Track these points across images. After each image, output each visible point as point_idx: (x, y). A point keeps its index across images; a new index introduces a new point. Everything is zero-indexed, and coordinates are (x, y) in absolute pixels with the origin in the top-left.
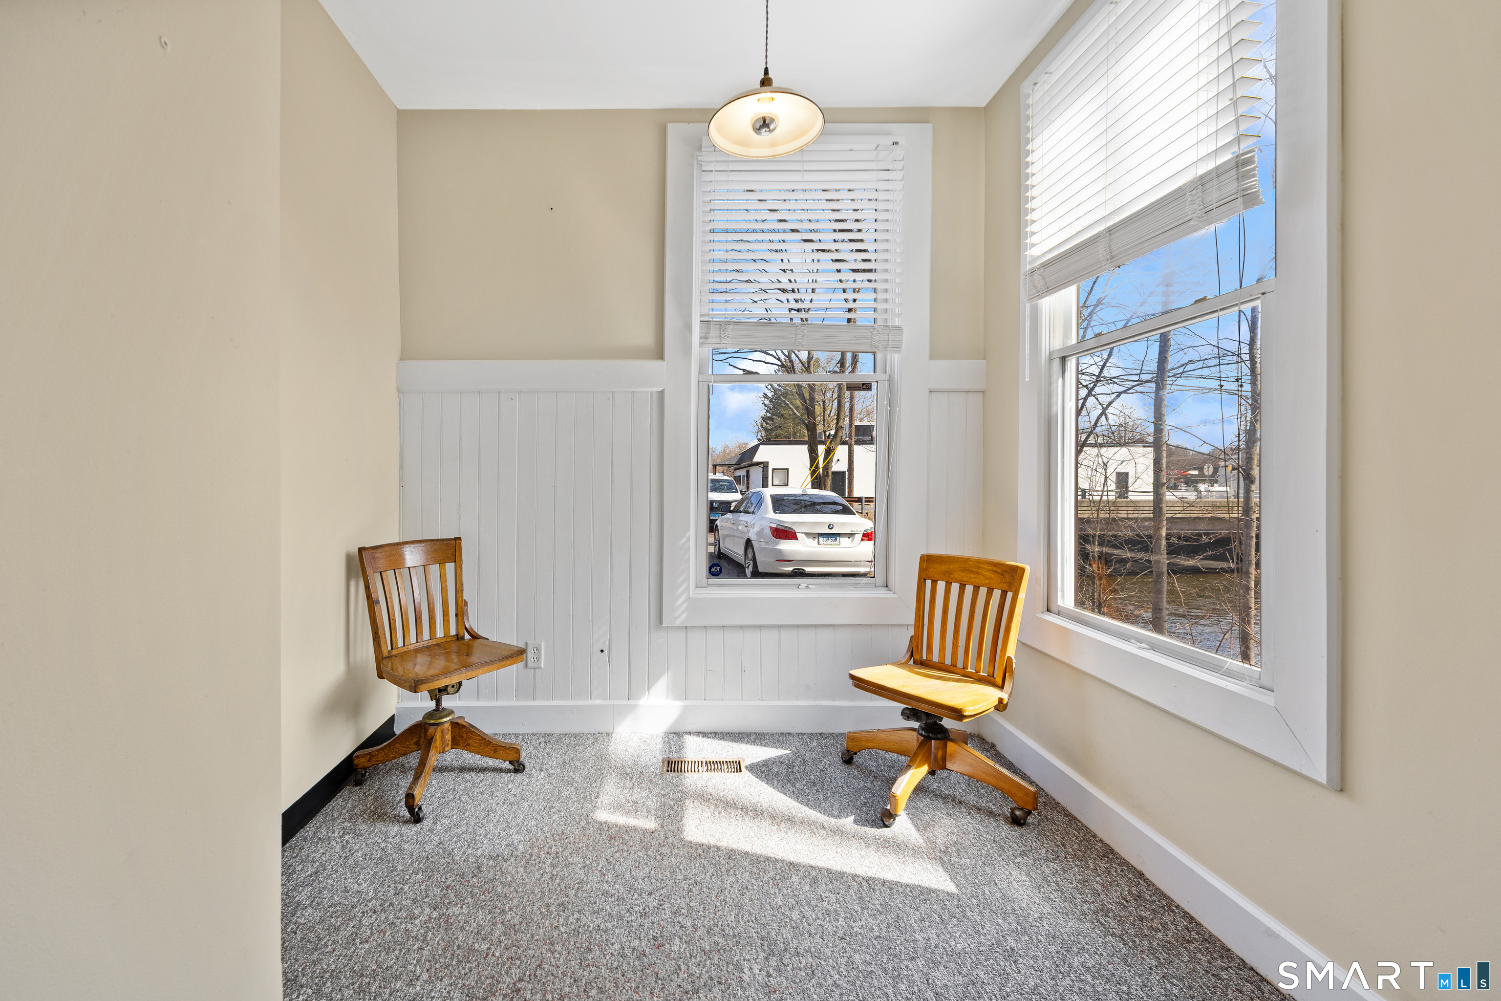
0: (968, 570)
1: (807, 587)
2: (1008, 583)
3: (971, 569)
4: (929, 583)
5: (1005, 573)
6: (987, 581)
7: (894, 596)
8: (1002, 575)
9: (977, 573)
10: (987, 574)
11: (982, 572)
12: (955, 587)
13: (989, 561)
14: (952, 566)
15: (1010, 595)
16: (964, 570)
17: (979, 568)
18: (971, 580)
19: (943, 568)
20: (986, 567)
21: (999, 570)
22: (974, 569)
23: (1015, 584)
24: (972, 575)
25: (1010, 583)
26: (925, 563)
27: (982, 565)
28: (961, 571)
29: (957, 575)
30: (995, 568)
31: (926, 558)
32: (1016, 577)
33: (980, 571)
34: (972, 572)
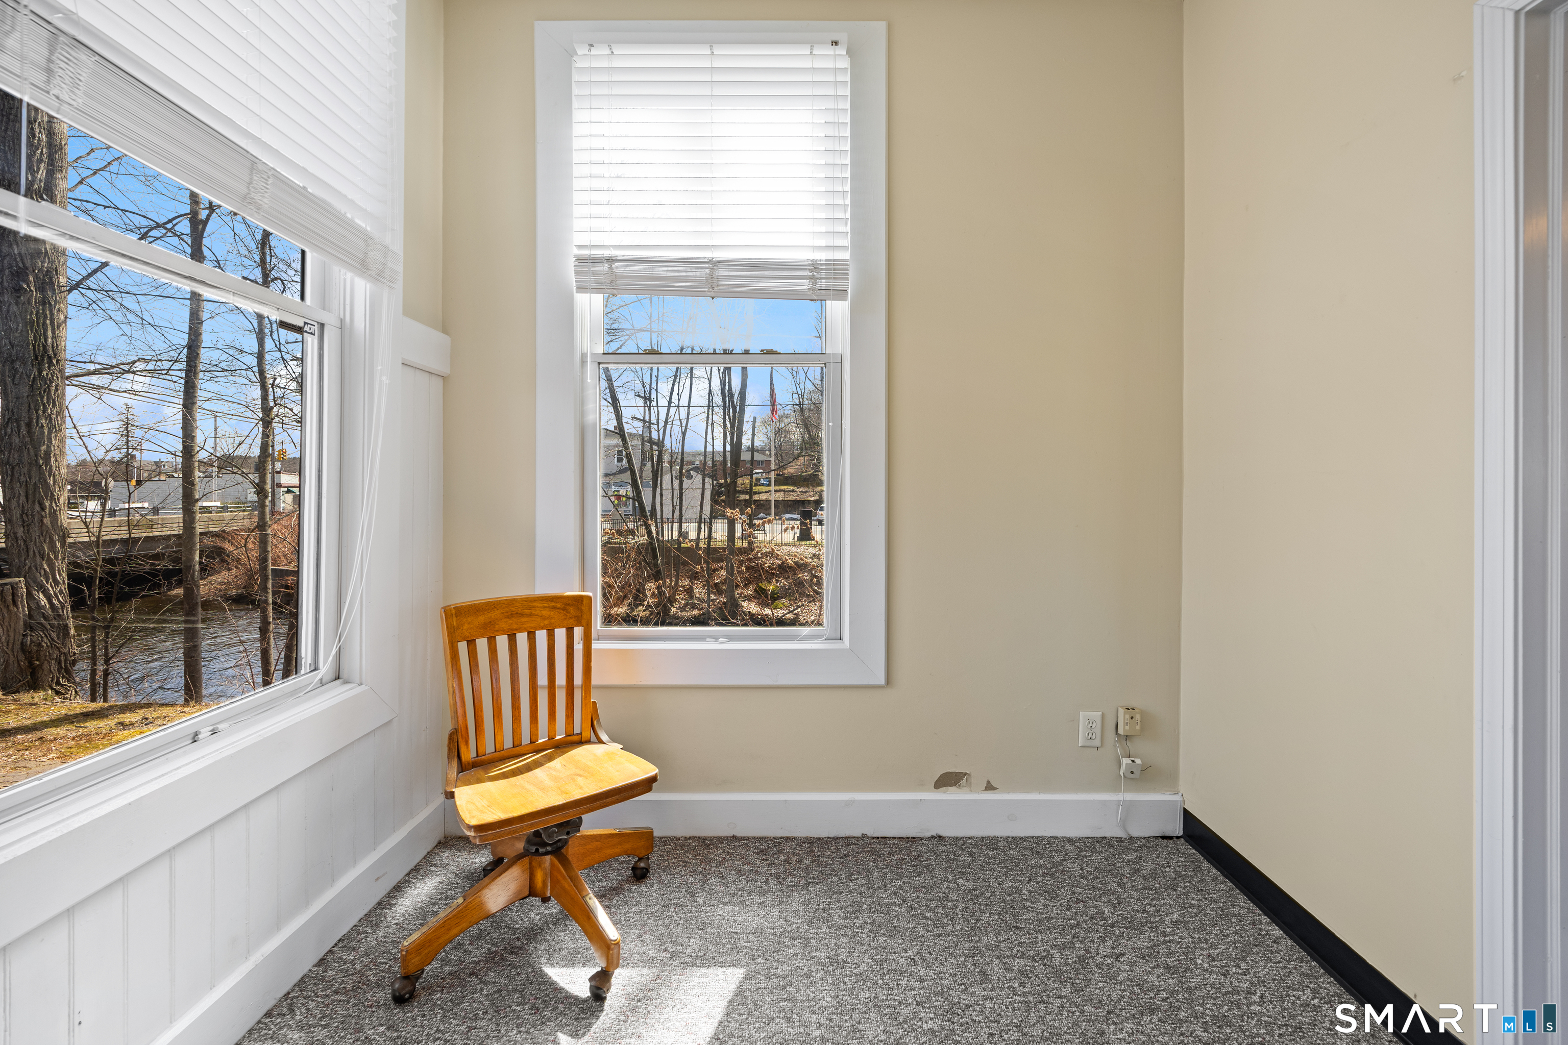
0: (517, 613)
1: (214, 732)
2: (575, 617)
3: (520, 611)
4: (463, 647)
5: (568, 607)
6: (546, 622)
7: (363, 688)
8: (564, 609)
9: (531, 615)
10: (544, 613)
11: (537, 612)
12: (502, 641)
13: (543, 597)
14: (493, 615)
15: (578, 632)
16: (511, 615)
17: (531, 608)
18: (525, 626)
19: (482, 619)
20: (539, 604)
21: (559, 605)
22: (525, 611)
23: (585, 616)
24: (523, 620)
25: (578, 617)
26: (455, 619)
27: (533, 604)
28: (507, 617)
29: (503, 625)
30: (552, 604)
31: (453, 612)
32: (583, 608)
33: (533, 612)
34: (522, 615)
